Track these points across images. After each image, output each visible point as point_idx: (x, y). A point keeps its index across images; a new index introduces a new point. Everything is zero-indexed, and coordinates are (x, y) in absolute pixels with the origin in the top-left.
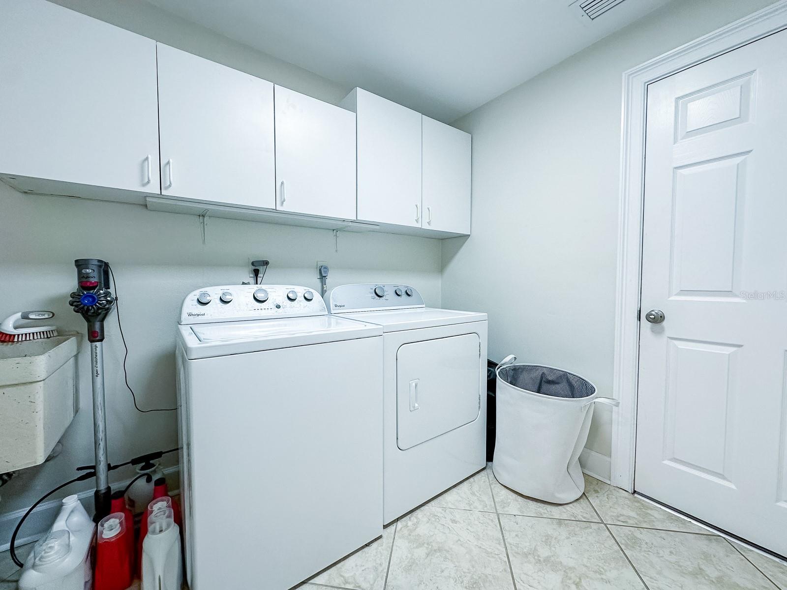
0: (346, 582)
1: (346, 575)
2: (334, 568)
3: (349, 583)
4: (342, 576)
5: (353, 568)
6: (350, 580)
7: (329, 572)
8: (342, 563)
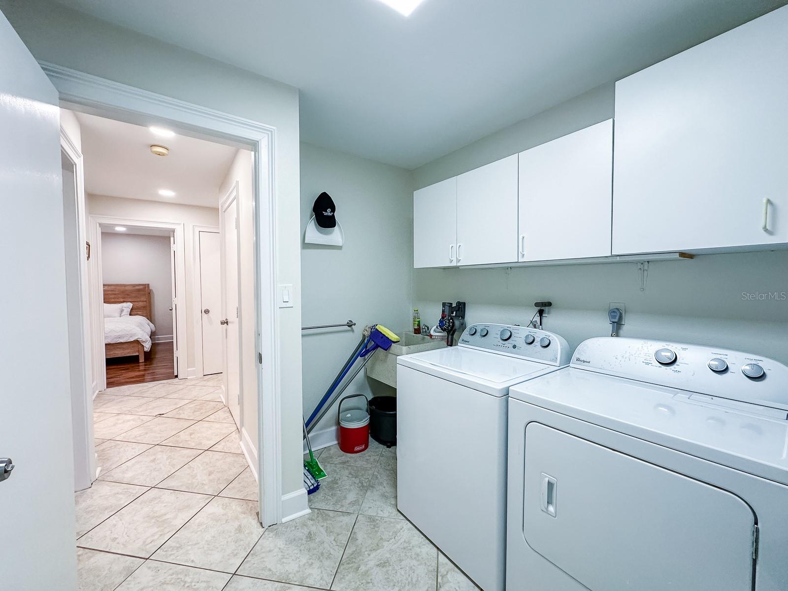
0: (443, 577)
1: (449, 576)
2: (453, 566)
3: (442, 579)
4: (447, 572)
5: (456, 580)
6: (444, 579)
7: (450, 562)
8: (459, 571)
